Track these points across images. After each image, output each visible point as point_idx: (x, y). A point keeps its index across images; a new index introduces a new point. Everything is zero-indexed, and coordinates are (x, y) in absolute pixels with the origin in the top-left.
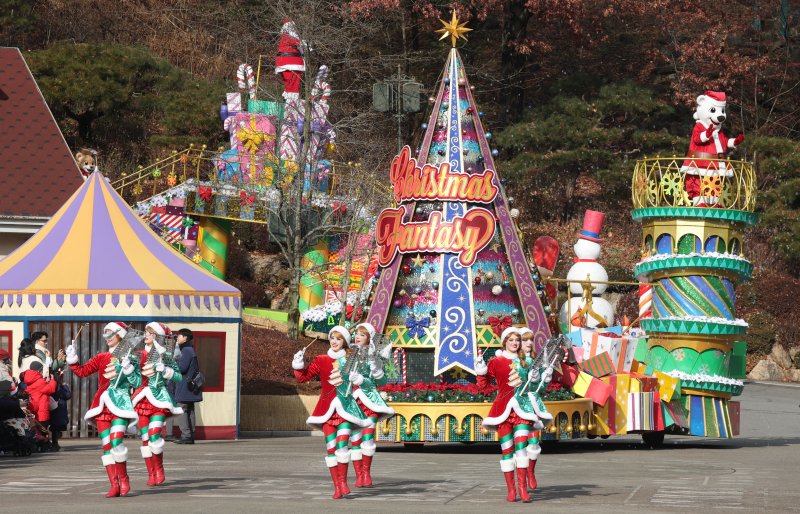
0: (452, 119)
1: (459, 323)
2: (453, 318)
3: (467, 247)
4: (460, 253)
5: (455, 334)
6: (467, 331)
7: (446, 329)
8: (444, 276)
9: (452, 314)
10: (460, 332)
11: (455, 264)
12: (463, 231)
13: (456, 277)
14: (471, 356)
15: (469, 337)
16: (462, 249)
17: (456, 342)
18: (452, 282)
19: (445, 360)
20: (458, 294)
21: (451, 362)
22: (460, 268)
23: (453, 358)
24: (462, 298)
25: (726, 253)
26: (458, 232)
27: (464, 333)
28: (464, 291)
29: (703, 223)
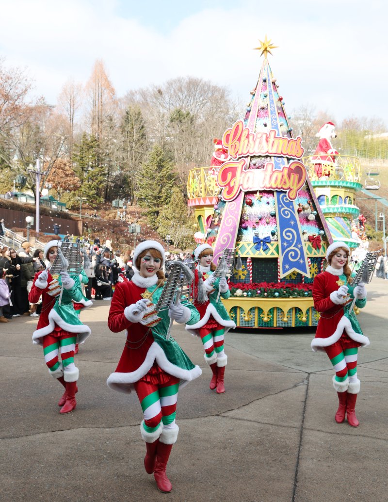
0: (270, 103)
1: (293, 239)
2: (288, 236)
3: (292, 187)
4: (288, 191)
5: (292, 248)
6: (299, 246)
7: (285, 244)
8: (279, 207)
9: (288, 234)
10: (294, 246)
11: (285, 198)
12: (289, 177)
13: (286, 208)
14: (304, 264)
15: (301, 250)
16: (289, 188)
17: (293, 253)
18: (284, 211)
19: (287, 267)
20: (289, 220)
21: (291, 268)
22: (287, 201)
23: (292, 265)
24: (292, 223)
25: (352, 205)
26: (286, 177)
27: (297, 247)
28: (293, 217)
29: (344, 190)
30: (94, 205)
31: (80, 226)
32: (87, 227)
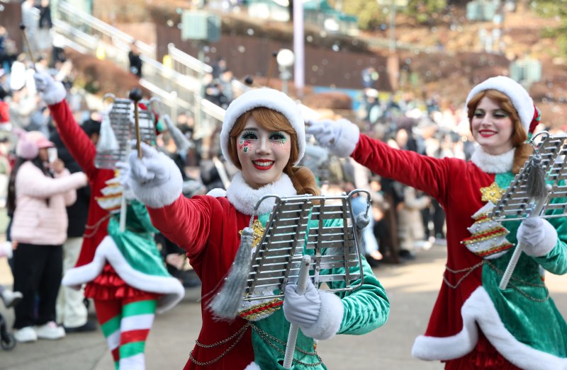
30: (422, 17)
31: (393, 68)
32: (409, 71)
